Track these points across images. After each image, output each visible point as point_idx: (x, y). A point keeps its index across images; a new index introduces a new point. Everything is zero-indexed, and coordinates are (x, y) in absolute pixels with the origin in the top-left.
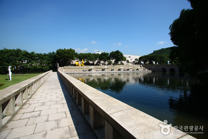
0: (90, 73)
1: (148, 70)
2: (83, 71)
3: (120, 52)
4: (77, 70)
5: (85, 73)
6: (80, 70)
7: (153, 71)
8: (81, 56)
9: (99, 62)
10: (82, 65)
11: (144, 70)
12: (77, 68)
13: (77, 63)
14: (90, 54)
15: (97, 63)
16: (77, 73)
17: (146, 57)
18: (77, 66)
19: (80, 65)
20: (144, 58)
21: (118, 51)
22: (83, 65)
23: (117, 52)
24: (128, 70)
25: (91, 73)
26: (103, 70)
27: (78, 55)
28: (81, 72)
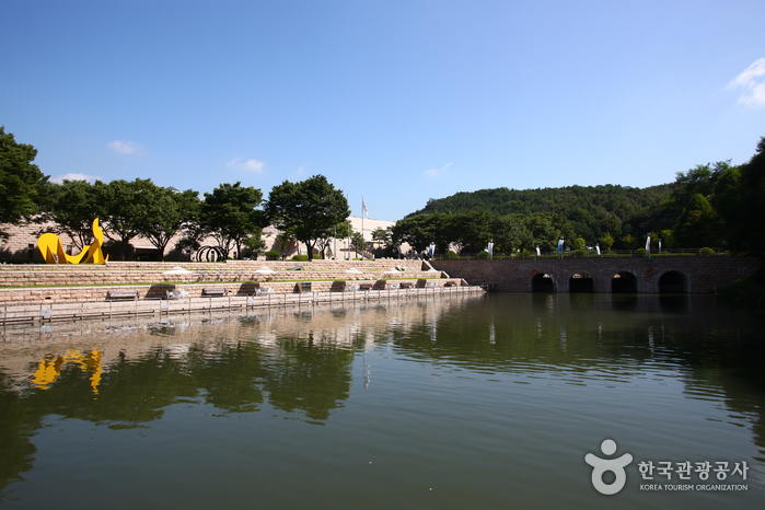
0: (166, 313)
1: (462, 284)
2: (109, 298)
3: (331, 186)
4: (58, 292)
5: (129, 315)
6: (82, 291)
7: (492, 290)
8: (82, 194)
9: (192, 243)
10: (87, 259)
11: (447, 285)
12: (54, 281)
13: (48, 243)
14: (147, 185)
15: (179, 246)
16: (63, 319)
17: (427, 224)
18: (51, 260)
19: (75, 259)
20: (420, 225)
21: (323, 179)
22: (97, 255)
23: (317, 186)
24: (380, 285)
25: (176, 312)
26: (249, 289)
27: (54, 190)
28: (91, 309)
